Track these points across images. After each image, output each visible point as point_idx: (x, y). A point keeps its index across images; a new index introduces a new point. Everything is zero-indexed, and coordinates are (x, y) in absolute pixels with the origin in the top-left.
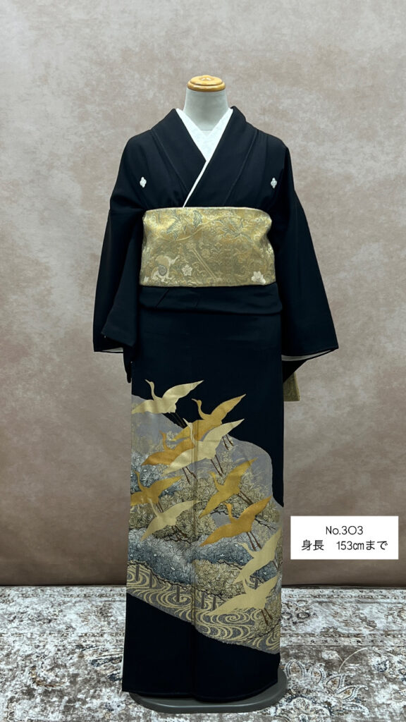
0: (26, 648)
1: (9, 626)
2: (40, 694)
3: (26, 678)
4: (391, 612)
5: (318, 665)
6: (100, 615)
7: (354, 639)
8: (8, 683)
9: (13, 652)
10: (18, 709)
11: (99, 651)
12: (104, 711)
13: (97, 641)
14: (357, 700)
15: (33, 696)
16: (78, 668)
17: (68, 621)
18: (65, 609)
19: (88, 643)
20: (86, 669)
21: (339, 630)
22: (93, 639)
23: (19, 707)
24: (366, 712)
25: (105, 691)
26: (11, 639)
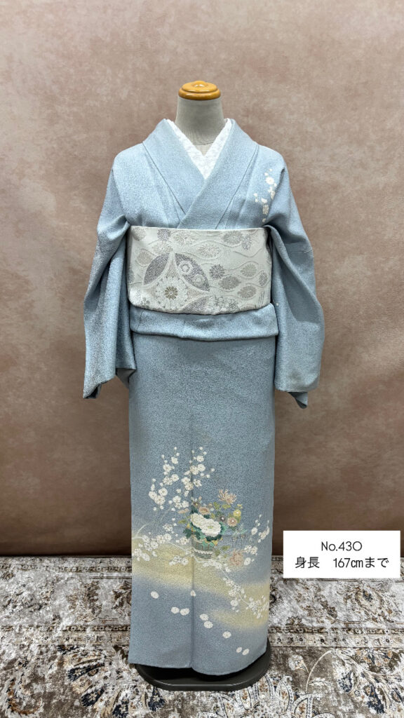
4: (349, 594)
5: (285, 678)
6: (86, 598)
7: (318, 636)
11: (79, 656)
13: (78, 638)
18: (58, 589)
21: (304, 621)
22: (75, 636)
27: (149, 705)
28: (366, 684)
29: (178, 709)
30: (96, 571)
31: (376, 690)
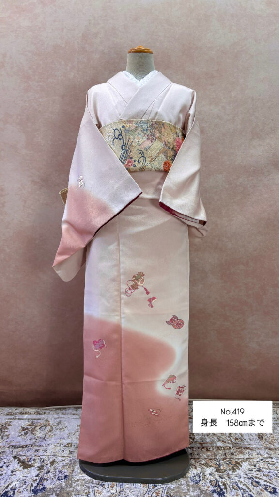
27: (33, 490)
28: (212, 480)
29: (56, 494)
30: (11, 415)
31: (220, 483)
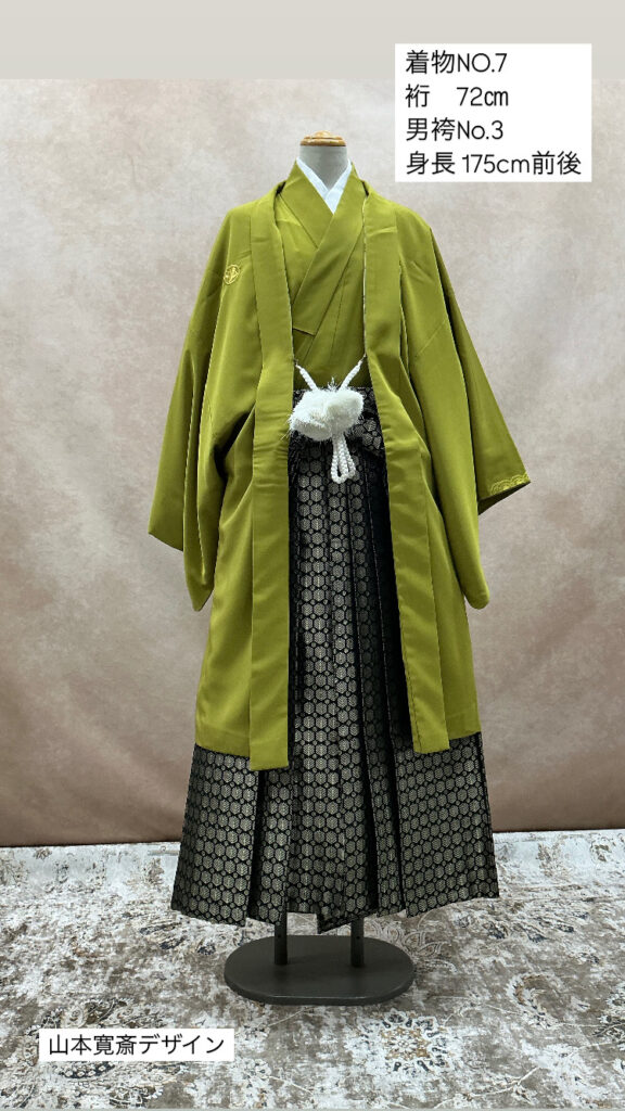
0: (67, 919)
1: (46, 897)
2: (82, 966)
3: (65, 950)
8: (44, 956)
9: (50, 923)
10: (55, 982)
12: (156, 981)
14: (440, 957)
15: (74, 968)
16: (124, 937)
17: (114, 890)
19: (136, 910)
20: (134, 938)
23: (57, 979)
24: (453, 969)
25: (156, 961)
26: (50, 909)
